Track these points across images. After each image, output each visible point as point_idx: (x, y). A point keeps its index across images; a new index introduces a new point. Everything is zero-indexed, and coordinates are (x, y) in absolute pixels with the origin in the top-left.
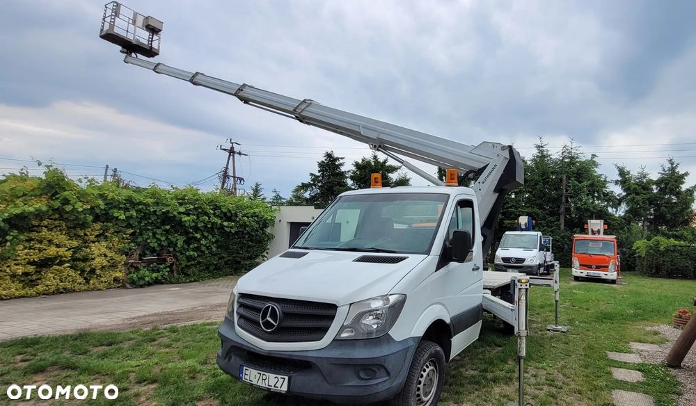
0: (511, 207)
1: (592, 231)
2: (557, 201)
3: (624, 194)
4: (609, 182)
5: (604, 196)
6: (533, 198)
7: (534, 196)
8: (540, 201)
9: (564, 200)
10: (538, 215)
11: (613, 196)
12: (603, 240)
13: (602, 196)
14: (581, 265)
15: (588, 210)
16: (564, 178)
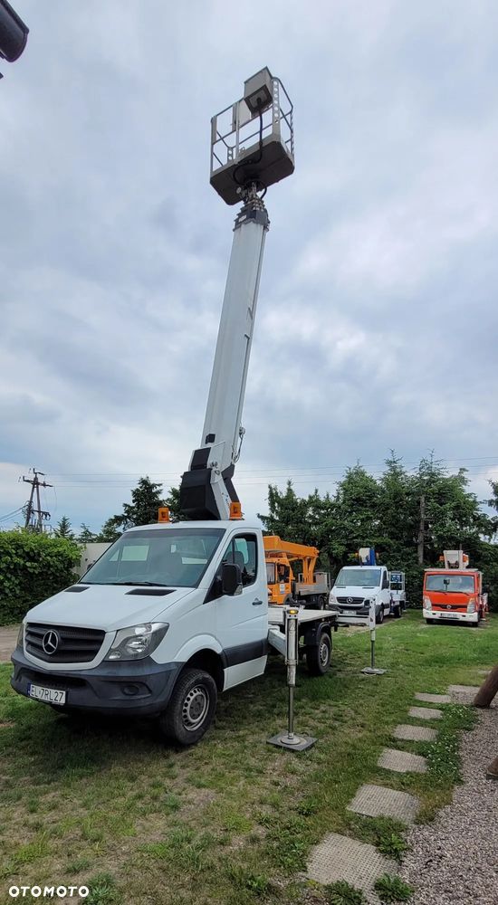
0: (356, 538)
1: (449, 564)
2: (413, 528)
4: (481, 502)
5: (475, 520)
6: (384, 526)
7: (384, 522)
8: (392, 529)
9: (422, 528)
10: (390, 546)
11: (485, 520)
12: (461, 575)
13: (471, 520)
14: (433, 605)
15: (451, 538)
16: (423, 500)
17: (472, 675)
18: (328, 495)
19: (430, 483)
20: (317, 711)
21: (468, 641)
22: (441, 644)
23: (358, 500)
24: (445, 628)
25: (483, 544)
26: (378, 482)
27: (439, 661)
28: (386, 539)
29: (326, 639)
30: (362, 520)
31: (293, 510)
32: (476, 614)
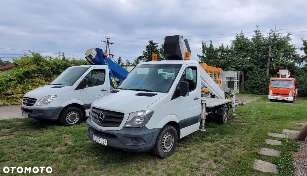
0: (239, 65)
1: (282, 76)
2: (265, 60)
3: (305, 55)
4: (297, 49)
5: (293, 57)
6: (252, 60)
7: (252, 58)
8: (255, 61)
9: (269, 60)
10: (254, 68)
11: (298, 57)
12: (287, 80)
13: (292, 57)
14: (273, 93)
15: (282, 65)
16: (270, 48)
17: (294, 125)
18: (227, 46)
19: (274, 40)
20: (223, 140)
21: (290, 109)
22: (277, 110)
23: (241, 48)
24: (278, 103)
25: (296, 67)
26: (250, 40)
27: (277, 118)
28: (253, 65)
29: (227, 110)
30: (242, 57)
31: (212, 53)
32: (293, 97)
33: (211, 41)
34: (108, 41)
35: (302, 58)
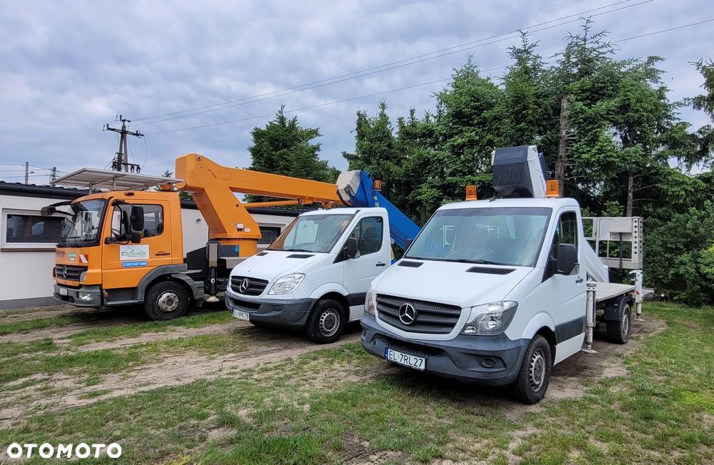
18: (427, 116)
26: (500, 88)
33: (383, 106)
34: (124, 127)
35: (701, 137)
